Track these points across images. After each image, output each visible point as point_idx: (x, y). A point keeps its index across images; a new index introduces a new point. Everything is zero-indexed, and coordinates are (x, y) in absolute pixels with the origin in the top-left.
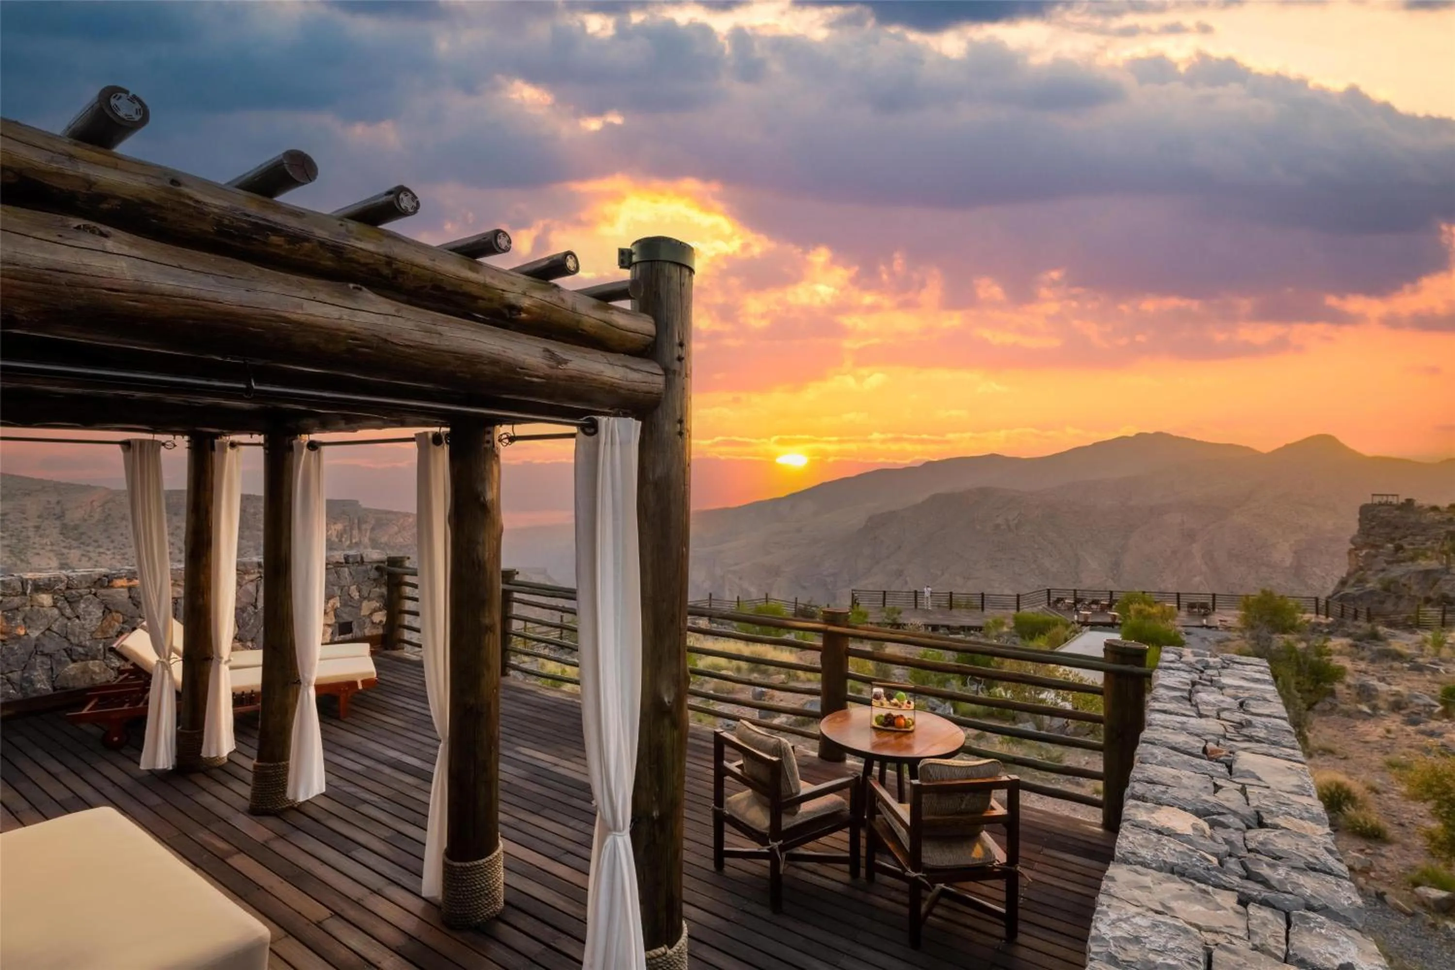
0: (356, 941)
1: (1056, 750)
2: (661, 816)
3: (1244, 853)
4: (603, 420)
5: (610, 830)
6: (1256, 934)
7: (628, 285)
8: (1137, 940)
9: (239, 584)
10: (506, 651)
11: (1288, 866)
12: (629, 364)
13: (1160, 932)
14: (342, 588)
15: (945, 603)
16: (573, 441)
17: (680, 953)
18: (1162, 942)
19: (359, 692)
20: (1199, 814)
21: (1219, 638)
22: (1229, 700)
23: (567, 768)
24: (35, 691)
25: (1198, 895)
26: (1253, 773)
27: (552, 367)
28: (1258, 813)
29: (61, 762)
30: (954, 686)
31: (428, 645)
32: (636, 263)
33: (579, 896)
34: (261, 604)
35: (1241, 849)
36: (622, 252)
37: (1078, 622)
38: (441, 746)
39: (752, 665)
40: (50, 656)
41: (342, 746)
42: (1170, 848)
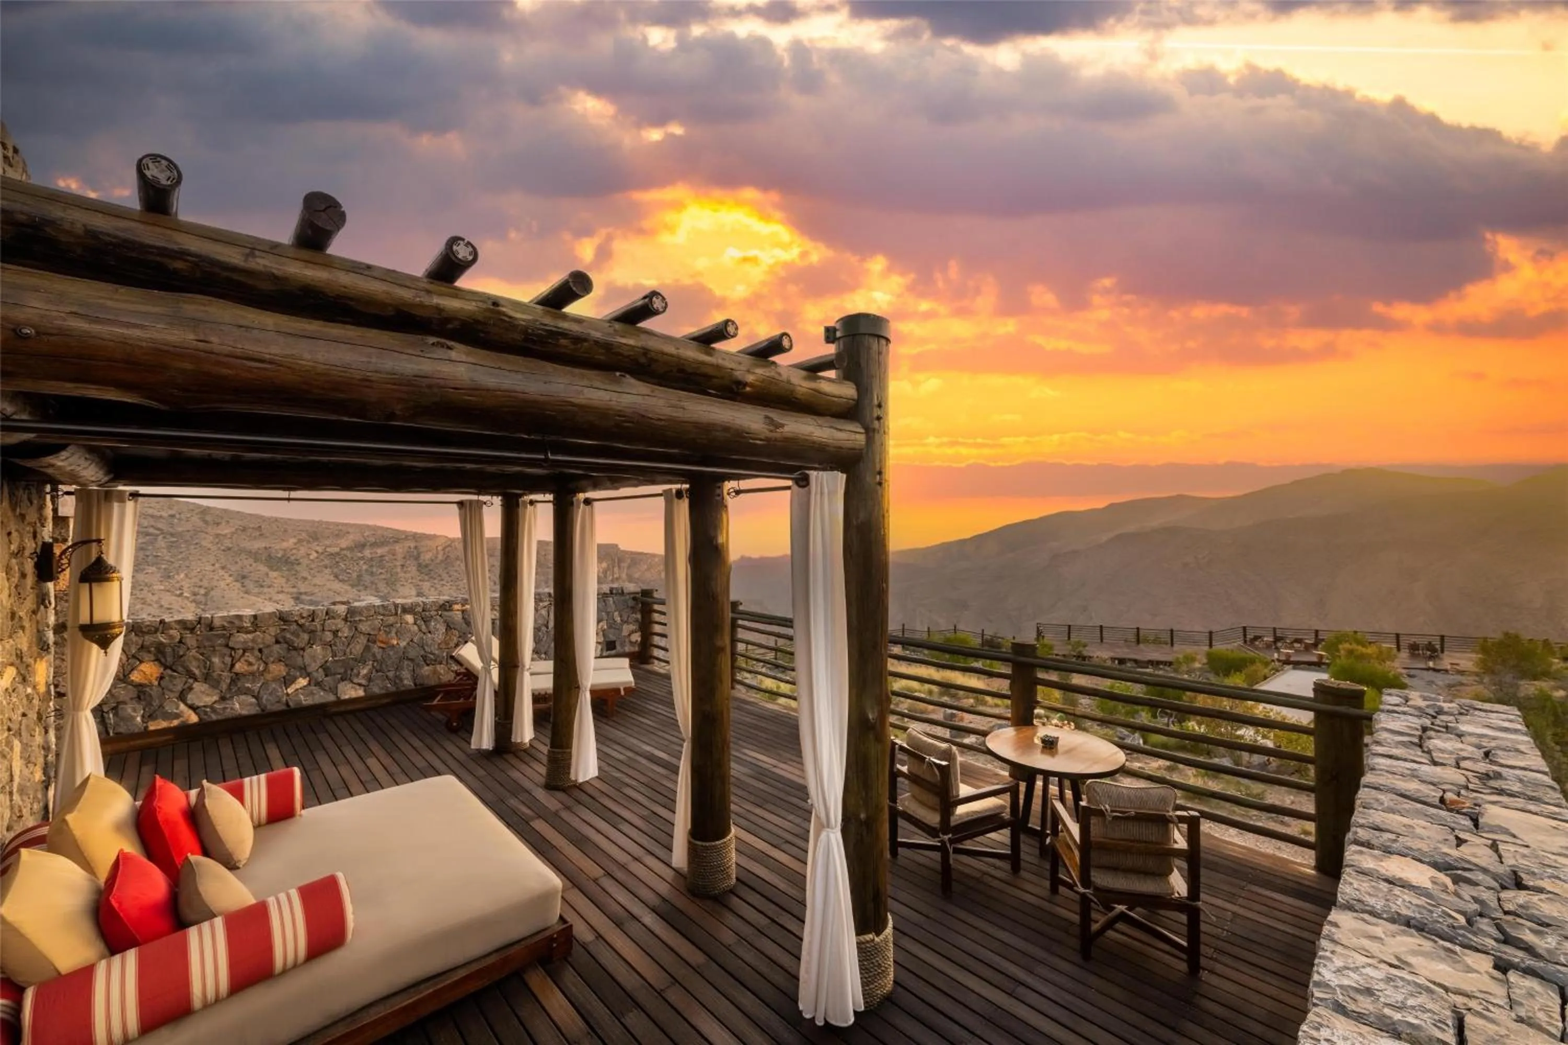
0: (622, 897)
1: (1257, 787)
2: (868, 818)
3: (1499, 914)
4: (813, 474)
5: (823, 827)
6: (1521, 1004)
7: (833, 357)
8: (1369, 992)
9: (536, 610)
10: (734, 668)
11: (1560, 935)
12: (835, 425)
13: (1397, 987)
14: (608, 613)
15: (1132, 637)
16: (788, 492)
17: (886, 941)
18: (1400, 998)
19: (622, 697)
20: (1436, 866)
21: (1452, 682)
22: (1470, 748)
23: (785, 770)
24: (404, 686)
25: (1443, 953)
26: (1507, 829)
27: (771, 431)
28: (1515, 873)
29: (420, 740)
30: (1144, 717)
31: (674, 662)
32: (840, 338)
33: (799, 881)
34: (551, 624)
35: (1495, 910)
36: (827, 330)
37: (1279, 660)
38: (685, 744)
39: (943, 689)
40: (412, 660)
41: (611, 740)
42: (1404, 901)
